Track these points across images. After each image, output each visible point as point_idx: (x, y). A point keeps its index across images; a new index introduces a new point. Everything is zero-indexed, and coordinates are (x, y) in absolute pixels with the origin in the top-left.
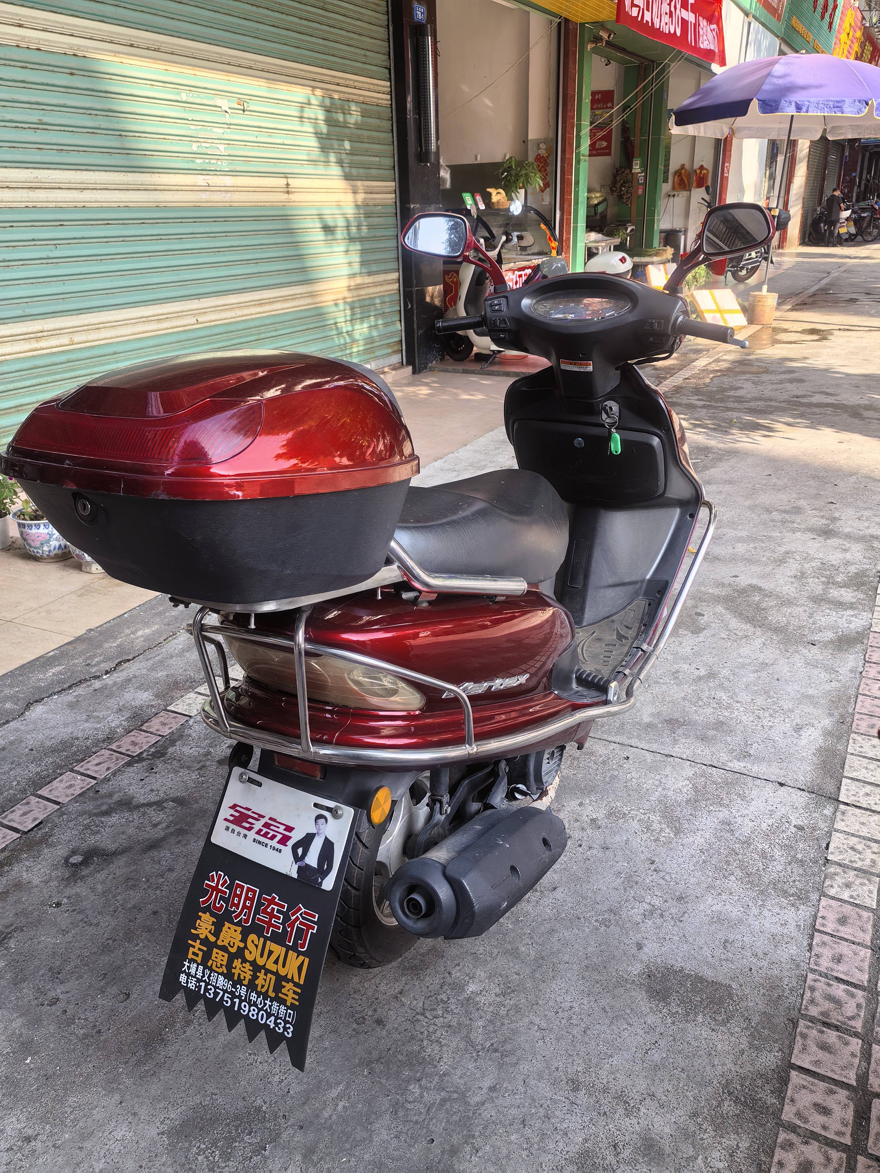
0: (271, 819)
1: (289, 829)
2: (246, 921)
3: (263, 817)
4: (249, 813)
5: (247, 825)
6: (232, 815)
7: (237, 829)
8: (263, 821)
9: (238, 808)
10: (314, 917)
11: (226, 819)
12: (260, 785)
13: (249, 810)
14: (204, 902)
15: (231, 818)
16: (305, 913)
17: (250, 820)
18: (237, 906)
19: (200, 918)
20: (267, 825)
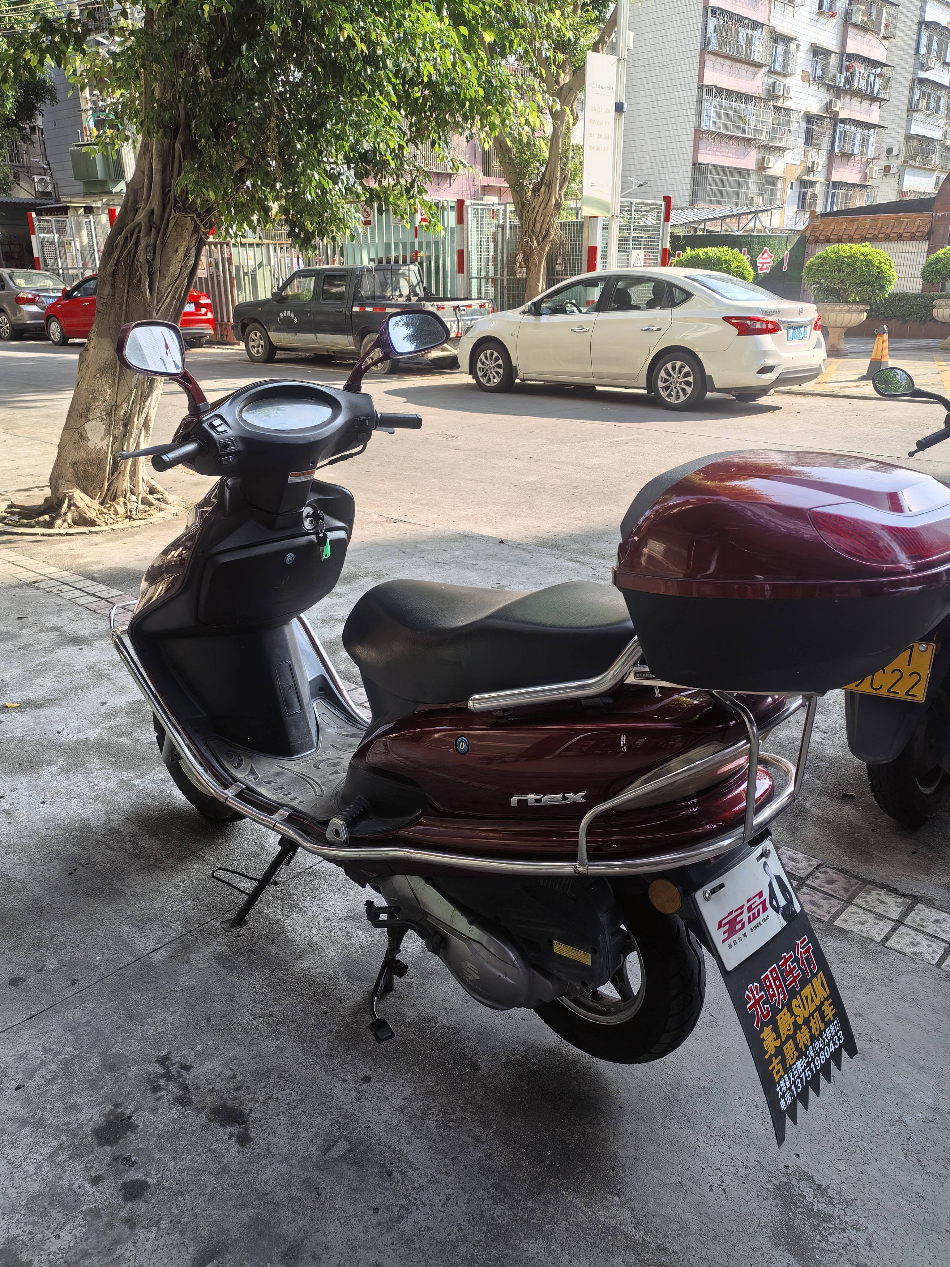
0: (748, 901)
1: (760, 894)
2: (785, 998)
3: (743, 906)
4: (734, 915)
5: (739, 926)
6: (724, 933)
7: (735, 937)
8: (745, 909)
9: (724, 922)
10: (805, 939)
11: (724, 941)
12: (722, 886)
13: (731, 913)
14: (757, 1025)
15: (726, 935)
16: (802, 943)
17: (738, 919)
18: (774, 995)
19: (763, 1040)
20: (750, 909)
